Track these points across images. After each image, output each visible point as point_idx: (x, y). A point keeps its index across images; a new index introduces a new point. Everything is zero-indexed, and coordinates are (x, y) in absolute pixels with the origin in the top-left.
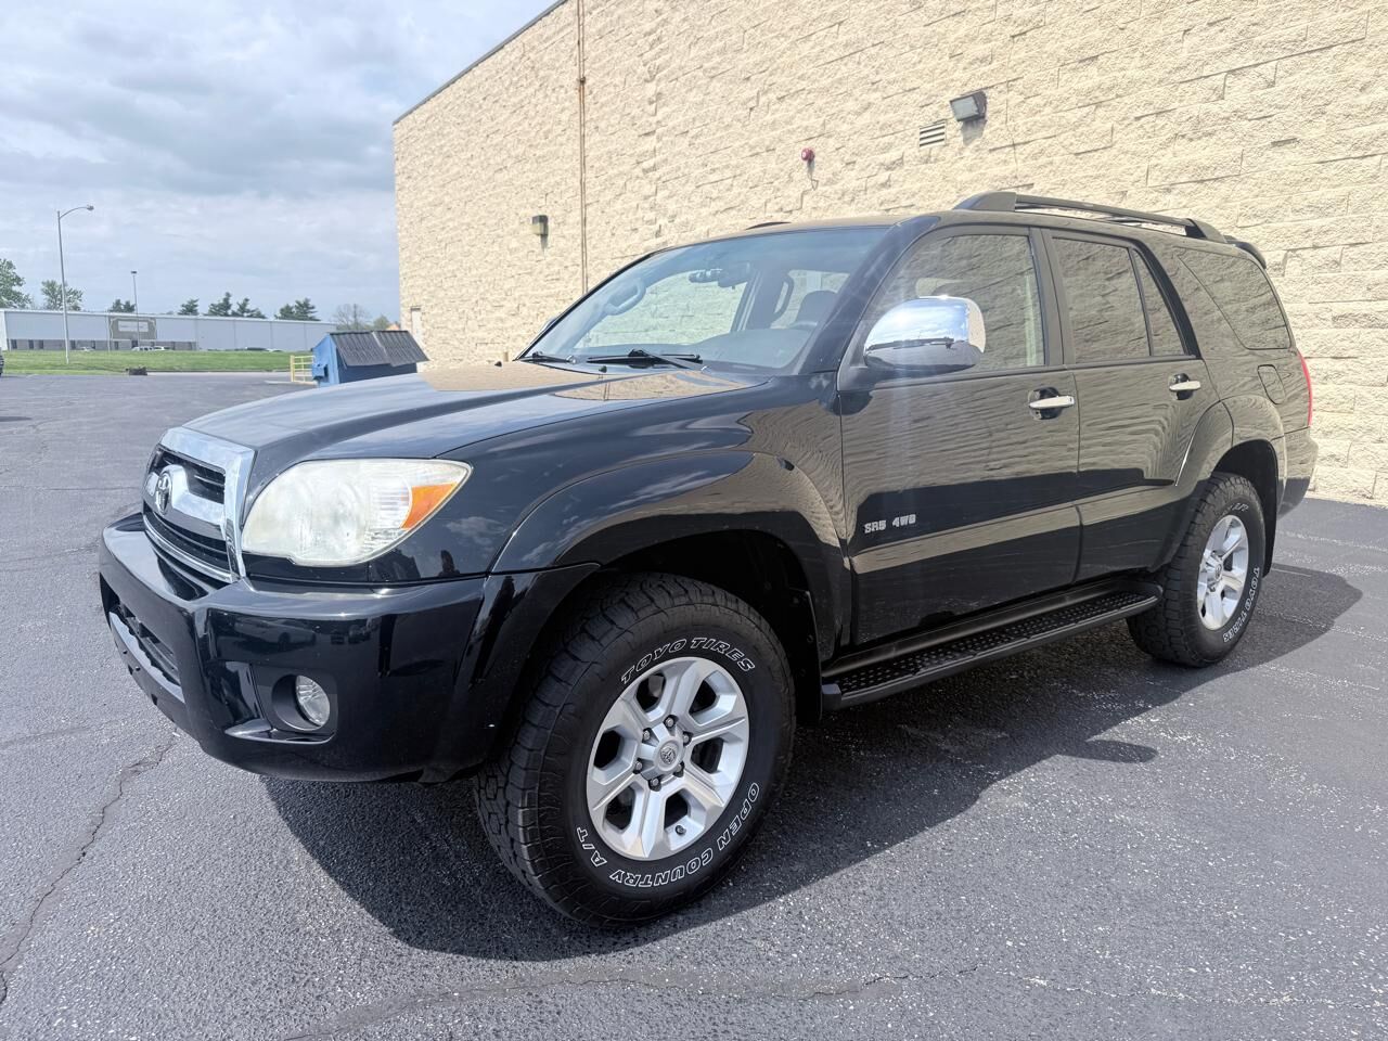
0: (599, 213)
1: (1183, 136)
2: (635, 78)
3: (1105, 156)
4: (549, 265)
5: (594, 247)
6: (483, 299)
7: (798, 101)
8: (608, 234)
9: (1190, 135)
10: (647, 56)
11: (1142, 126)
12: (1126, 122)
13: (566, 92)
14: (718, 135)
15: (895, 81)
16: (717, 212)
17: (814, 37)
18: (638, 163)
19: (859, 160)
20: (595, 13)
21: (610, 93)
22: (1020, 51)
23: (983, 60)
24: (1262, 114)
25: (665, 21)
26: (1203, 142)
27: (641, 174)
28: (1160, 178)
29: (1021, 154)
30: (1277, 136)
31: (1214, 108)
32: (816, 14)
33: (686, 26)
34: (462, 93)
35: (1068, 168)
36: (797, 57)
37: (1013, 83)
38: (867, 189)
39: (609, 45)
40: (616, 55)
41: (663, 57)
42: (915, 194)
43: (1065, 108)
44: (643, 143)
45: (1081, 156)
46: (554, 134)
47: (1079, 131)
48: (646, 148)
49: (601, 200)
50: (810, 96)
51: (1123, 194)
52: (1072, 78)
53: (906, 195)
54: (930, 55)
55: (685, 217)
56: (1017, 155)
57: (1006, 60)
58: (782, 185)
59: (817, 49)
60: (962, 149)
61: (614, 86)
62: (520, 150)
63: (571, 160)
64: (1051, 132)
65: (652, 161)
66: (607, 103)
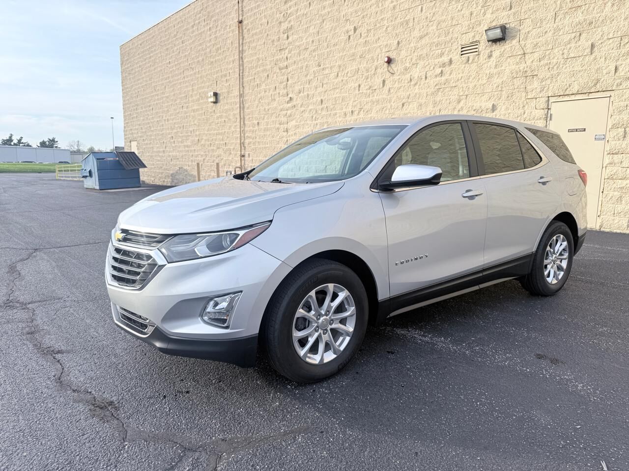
0: (251, 91)
2: (274, 20)
3: (586, 60)
6: (176, 135)
7: (380, 31)
10: (281, 9)
11: (610, 44)
12: (601, 41)
13: (230, 28)
14: (328, 50)
16: (327, 90)
18: (276, 65)
19: (420, 62)
21: (258, 28)
22: (528, 4)
23: (504, 9)
28: (624, 72)
29: (529, 59)
34: (163, 29)
35: (561, 66)
36: (380, 8)
37: (525, 21)
38: (426, 78)
39: (258, 4)
40: (262, 9)
41: (292, 9)
42: (458, 80)
43: (560, 34)
44: (279, 54)
45: (570, 59)
46: (222, 50)
47: (569, 46)
48: (281, 57)
49: (252, 84)
50: (388, 29)
51: (598, 81)
52: (565, 17)
53: (452, 81)
54: (468, 6)
55: (307, 93)
56: (526, 60)
57: (520, 8)
58: (370, 75)
59: (393, 4)
60: (490, 56)
61: (261, 25)
62: (200, 59)
63: (233, 64)
64: (550, 47)
65: (285, 64)
66: (256, 34)
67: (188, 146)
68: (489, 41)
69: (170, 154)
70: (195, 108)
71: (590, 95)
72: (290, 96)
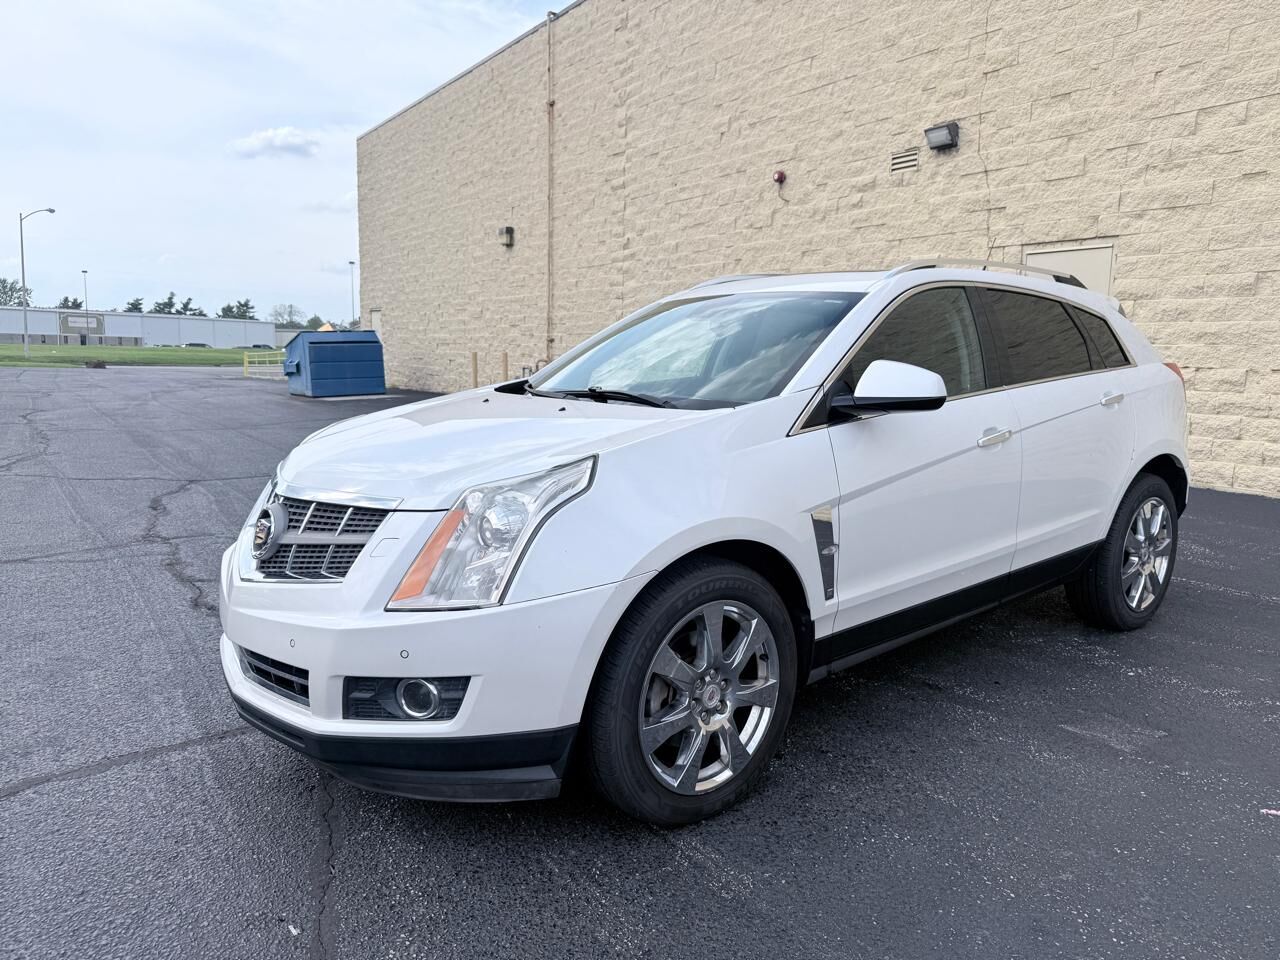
0: (566, 226)
1: (1155, 167)
2: (605, 103)
3: (1078, 184)
4: (514, 273)
5: (561, 257)
6: (445, 303)
7: (770, 127)
8: (576, 246)
9: (1161, 166)
10: (616, 83)
11: (1113, 158)
12: (1098, 154)
13: (535, 114)
14: (689, 157)
15: (867, 111)
16: (686, 228)
17: (787, 69)
18: (607, 181)
19: (830, 182)
20: (565, 42)
21: (579, 116)
22: (991, 88)
23: (956, 94)
24: (1233, 149)
25: (636, 52)
26: (1173, 173)
27: (610, 192)
28: (1132, 205)
29: (994, 180)
30: (1248, 169)
31: (1187, 143)
32: (789, 48)
33: (657, 57)
34: (428, 112)
35: (1040, 193)
36: (770, 87)
37: (987, 116)
38: (838, 209)
39: (579, 73)
40: (586, 81)
41: (633, 84)
42: (887, 214)
43: (1038, 140)
44: (612, 163)
45: (1053, 183)
46: (522, 152)
47: (1051, 160)
48: (616, 166)
49: (569, 214)
50: (781, 123)
51: (1095, 219)
52: (1045, 111)
53: (877, 216)
54: (903, 87)
55: (654, 231)
56: (989, 181)
57: (979, 95)
58: (752, 203)
59: (789, 81)
60: (935, 174)
61: (584, 110)
62: (487, 166)
63: (539, 177)
64: (1024, 161)
65: (622, 180)
66: (576, 126)
67: (464, 323)
68: (931, 148)
69: (436, 335)
70: (478, 253)
71: (1084, 243)
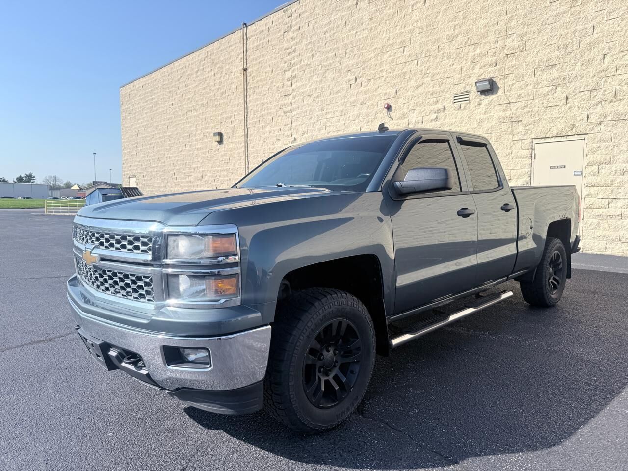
0: (256, 132)
1: (606, 100)
2: (279, 69)
3: (563, 109)
5: (253, 147)
7: (380, 81)
9: (610, 100)
10: (286, 59)
11: (582, 96)
13: (235, 74)
14: (331, 96)
15: (439, 73)
17: (389, 52)
18: (280, 109)
19: (417, 108)
21: (262, 76)
22: (511, 62)
23: (490, 65)
25: (297, 43)
26: (617, 103)
27: (283, 114)
28: (595, 119)
29: (514, 107)
32: (390, 42)
33: (310, 46)
34: (166, 73)
35: (542, 113)
36: (379, 61)
37: (508, 75)
38: (422, 122)
39: (262, 54)
40: (267, 58)
41: (296, 60)
42: (452, 124)
43: (539, 87)
44: (284, 99)
45: (548, 108)
46: (227, 94)
47: (547, 97)
48: (285, 102)
49: (257, 126)
50: (387, 79)
51: (574, 126)
52: (543, 73)
53: (447, 125)
54: (459, 62)
55: (311, 134)
56: (511, 108)
57: (504, 65)
58: (370, 119)
59: (391, 58)
60: (479, 104)
61: (265, 72)
62: (204, 101)
63: (238, 107)
64: (531, 97)
65: (290, 108)
66: (260, 81)
67: (190, 182)
68: (478, 92)
69: (172, 189)
70: (199, 146)
71: (568, 137)
72: (293, 137)
